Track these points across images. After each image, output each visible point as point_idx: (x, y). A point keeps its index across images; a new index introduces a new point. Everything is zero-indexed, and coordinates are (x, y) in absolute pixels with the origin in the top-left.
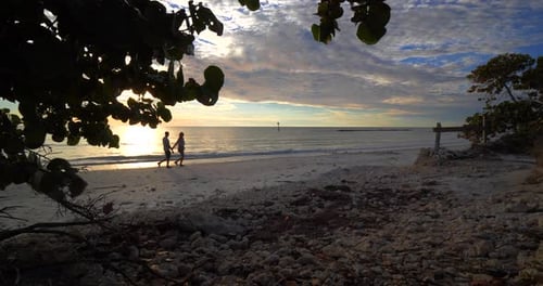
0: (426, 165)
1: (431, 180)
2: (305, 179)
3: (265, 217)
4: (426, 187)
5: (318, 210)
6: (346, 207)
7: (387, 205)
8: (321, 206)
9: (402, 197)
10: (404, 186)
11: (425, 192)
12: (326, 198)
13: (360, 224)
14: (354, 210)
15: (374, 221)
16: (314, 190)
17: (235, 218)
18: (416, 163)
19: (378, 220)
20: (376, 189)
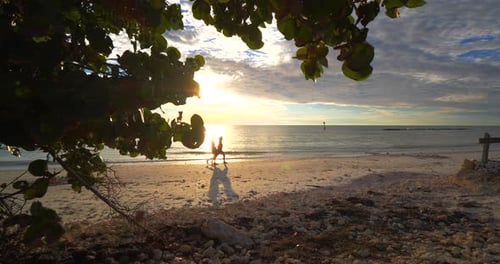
0: (470, 179)
1: (471, 200)
2: (335, 184)
3: (275, 230)
4: (462, 209)
5: (330, 227)
6: (360, 227)
7: (407, 229)
8: (333, 223)
9: (427, 220)
10: (435, 205)
11: (458, 215)
12: (343, 213)
13: (366, 252)
14: (368, 232)
15: (384, 249)
16: (335, 202)
17: (249, 228)
18: (460, 175)
19: (389, 248)
20: (402, 206)
